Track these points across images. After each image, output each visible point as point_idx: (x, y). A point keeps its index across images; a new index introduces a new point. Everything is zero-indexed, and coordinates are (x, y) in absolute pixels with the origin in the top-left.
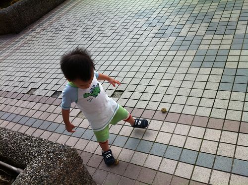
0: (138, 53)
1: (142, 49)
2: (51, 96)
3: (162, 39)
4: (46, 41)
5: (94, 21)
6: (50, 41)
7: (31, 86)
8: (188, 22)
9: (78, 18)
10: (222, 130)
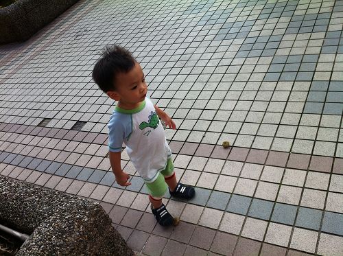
0: (191, 63)
1: (196, 57)
2: (72, 129)
3: (225, 42)
4: (64, 51)
5: (129, 20)
6: (69, 50)
7: (44, 115)
8: (262, 16)
9: (108, 17)
10: (308, 171)
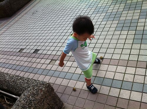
2: (33, 53)
3: (97, 15)
6: (30, 20)
7: (21, 47)
9: (46, 5)
10: (136, 67)
